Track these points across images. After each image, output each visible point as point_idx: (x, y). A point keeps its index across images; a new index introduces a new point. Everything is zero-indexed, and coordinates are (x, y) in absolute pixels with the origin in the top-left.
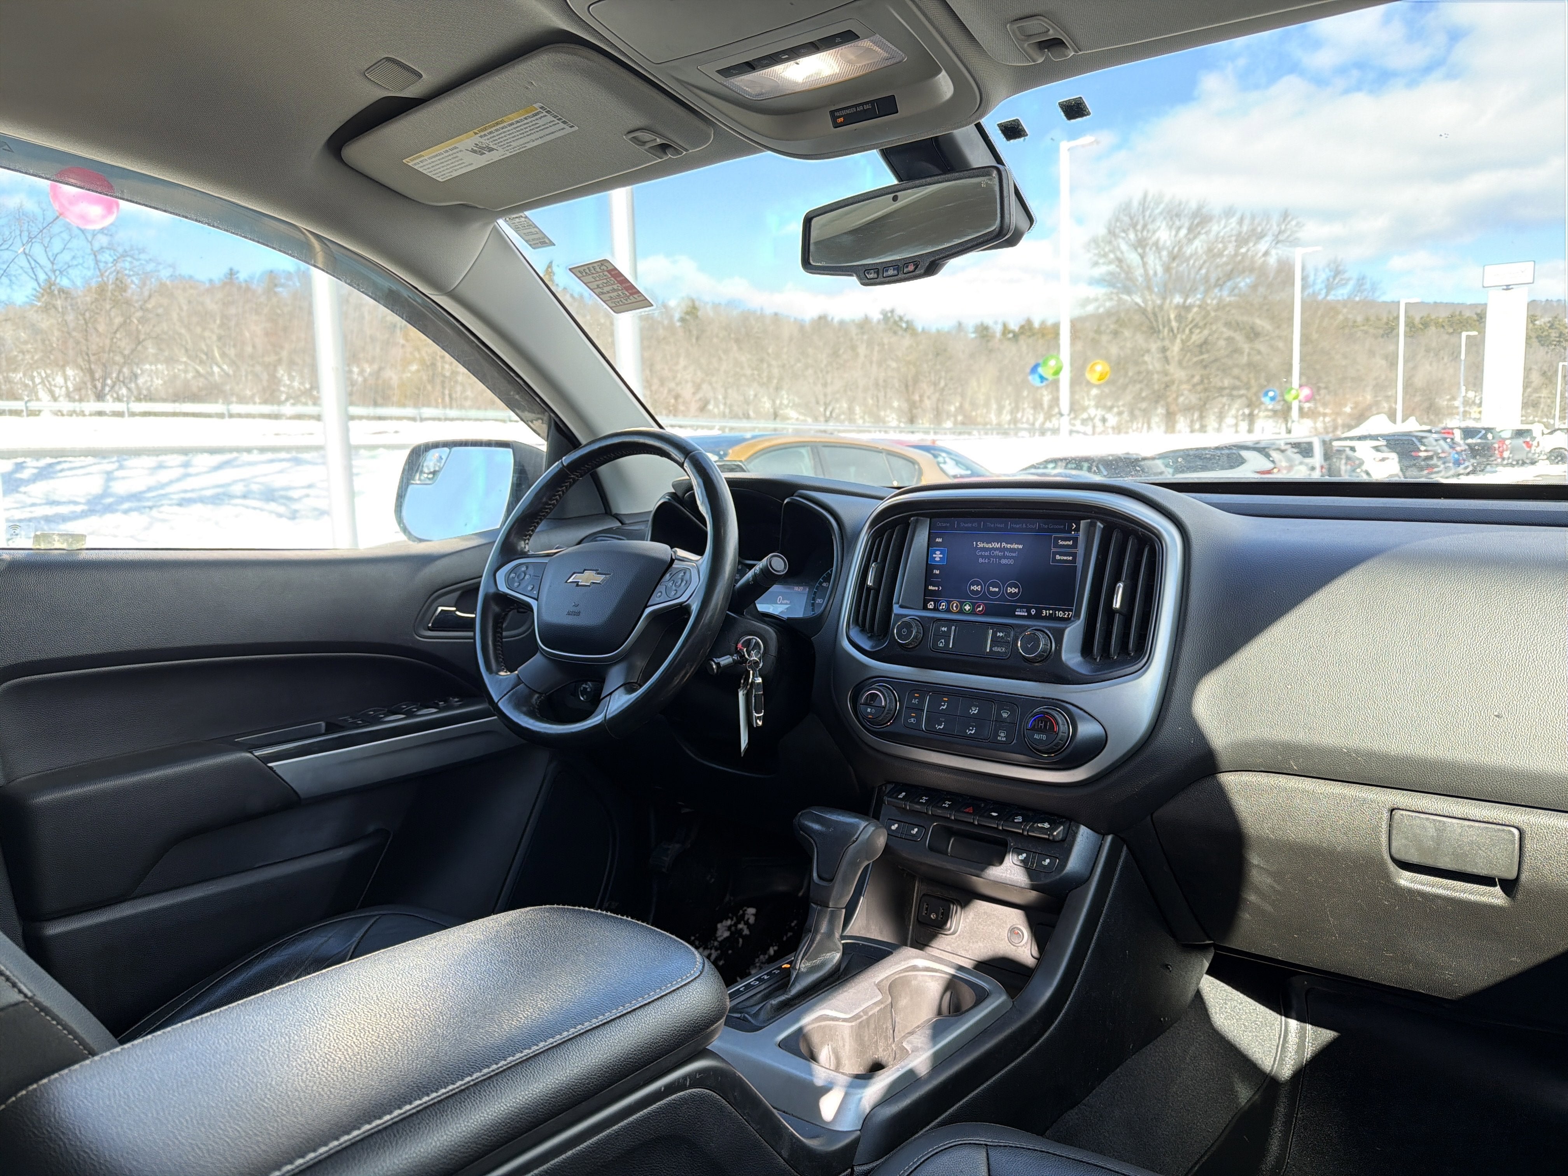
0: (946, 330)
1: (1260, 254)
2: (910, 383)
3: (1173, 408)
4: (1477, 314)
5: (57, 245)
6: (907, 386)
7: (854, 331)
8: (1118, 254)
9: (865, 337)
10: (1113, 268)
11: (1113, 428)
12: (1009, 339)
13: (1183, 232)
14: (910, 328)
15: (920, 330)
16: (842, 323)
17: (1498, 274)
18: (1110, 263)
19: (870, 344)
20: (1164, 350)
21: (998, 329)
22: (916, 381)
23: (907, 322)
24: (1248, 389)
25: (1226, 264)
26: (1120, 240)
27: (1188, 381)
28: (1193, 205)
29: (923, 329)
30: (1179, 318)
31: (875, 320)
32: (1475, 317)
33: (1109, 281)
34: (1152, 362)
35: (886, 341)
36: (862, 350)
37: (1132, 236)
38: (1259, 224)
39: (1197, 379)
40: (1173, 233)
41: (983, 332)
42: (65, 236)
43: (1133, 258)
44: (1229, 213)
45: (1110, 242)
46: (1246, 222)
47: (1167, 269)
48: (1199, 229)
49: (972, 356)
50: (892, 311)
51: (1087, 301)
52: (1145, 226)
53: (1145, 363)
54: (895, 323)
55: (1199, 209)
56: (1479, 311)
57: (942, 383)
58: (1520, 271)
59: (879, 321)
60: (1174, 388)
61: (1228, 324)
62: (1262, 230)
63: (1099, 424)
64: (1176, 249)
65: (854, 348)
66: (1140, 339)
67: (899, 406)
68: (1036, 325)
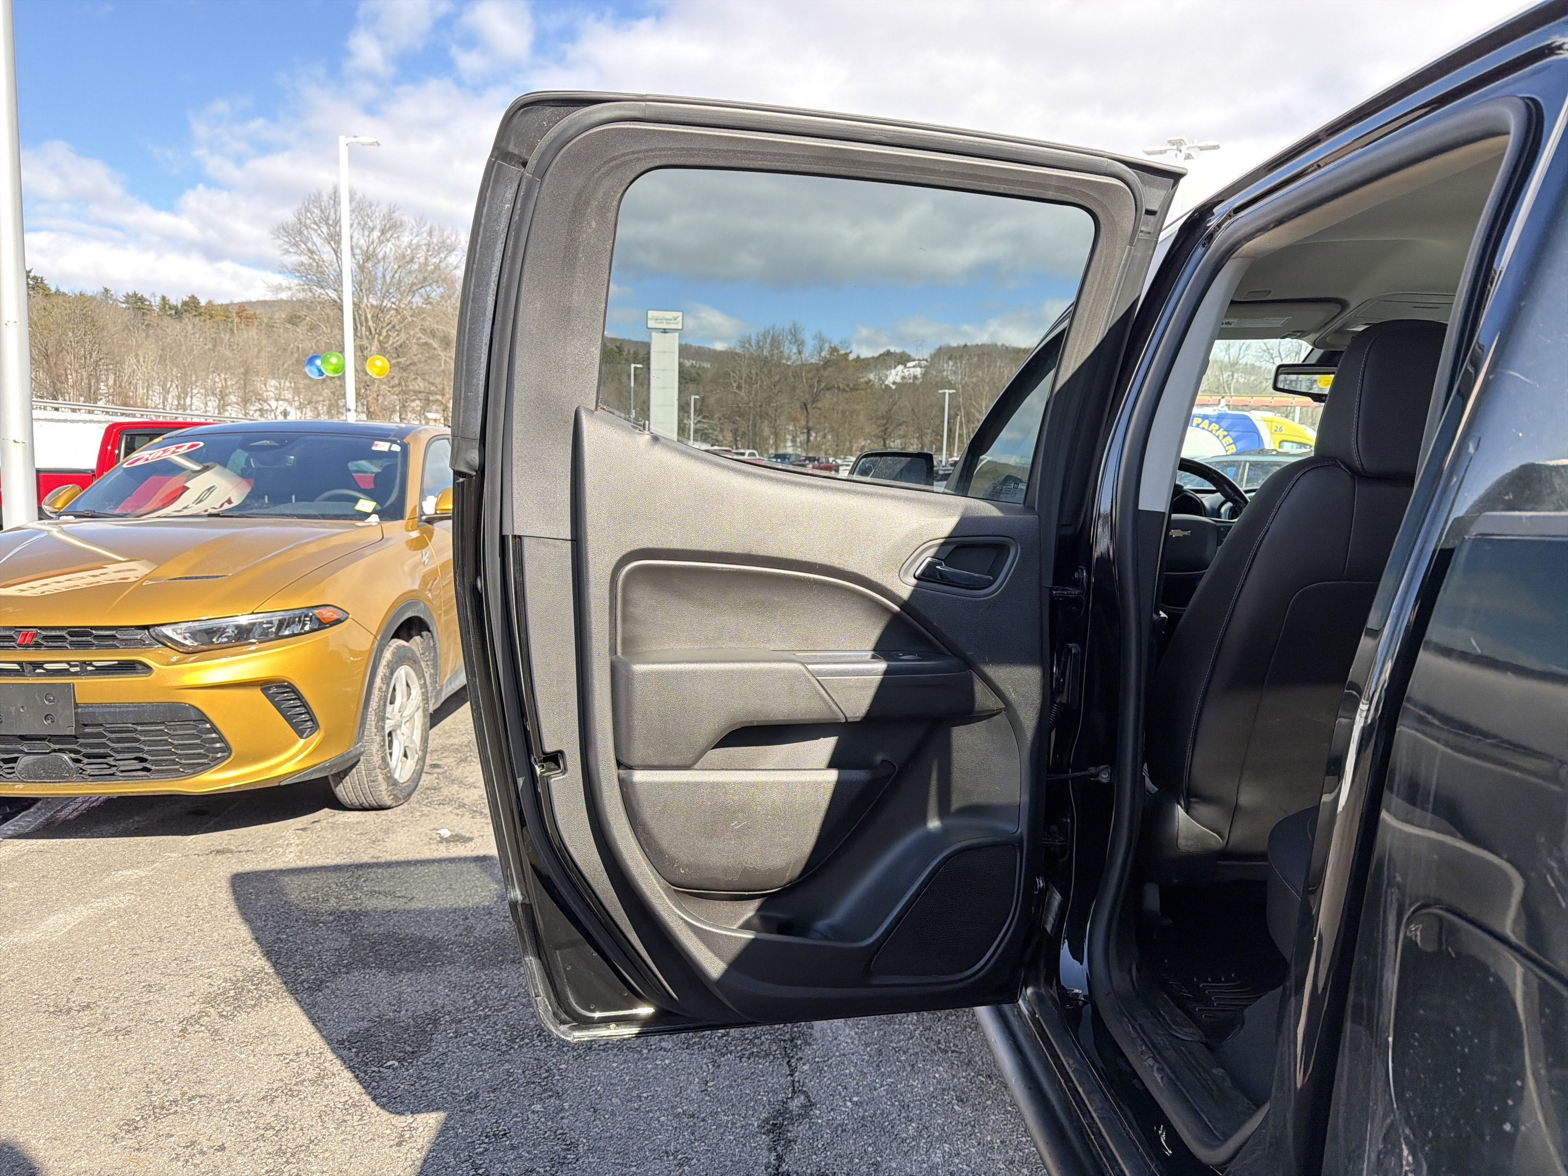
0: (90, 294)
4: (617, 347)
8: (310, 245)
10: (305, 259)
12: (170, 315)
13: (376, 234)
15: (53, 290)
17: (656, 318)
18: (302, 253)
21: (156, 302)
24: (443, 395)
25: (418, 271)
26: (312, 232)
28: (385, 208)
30: (376, 318)
32: (616, 349)
33: (299, 271)
37: (325, 229)
39: (396, 381)
40: (366, 233)
41: (137, 303)
43: (325, 251)
44: (419, 221)
45: (301, 233)
46: (436, 233)
47: (361, 268)
48: (391, 232)
49: (125, 328)
51: (279, 288)
55: (390, 213)
56: (618, 345)
58: (673, 318)
60: (375, 388)
61: (423, 331)
64: (371, 249)
68: (203, 303)
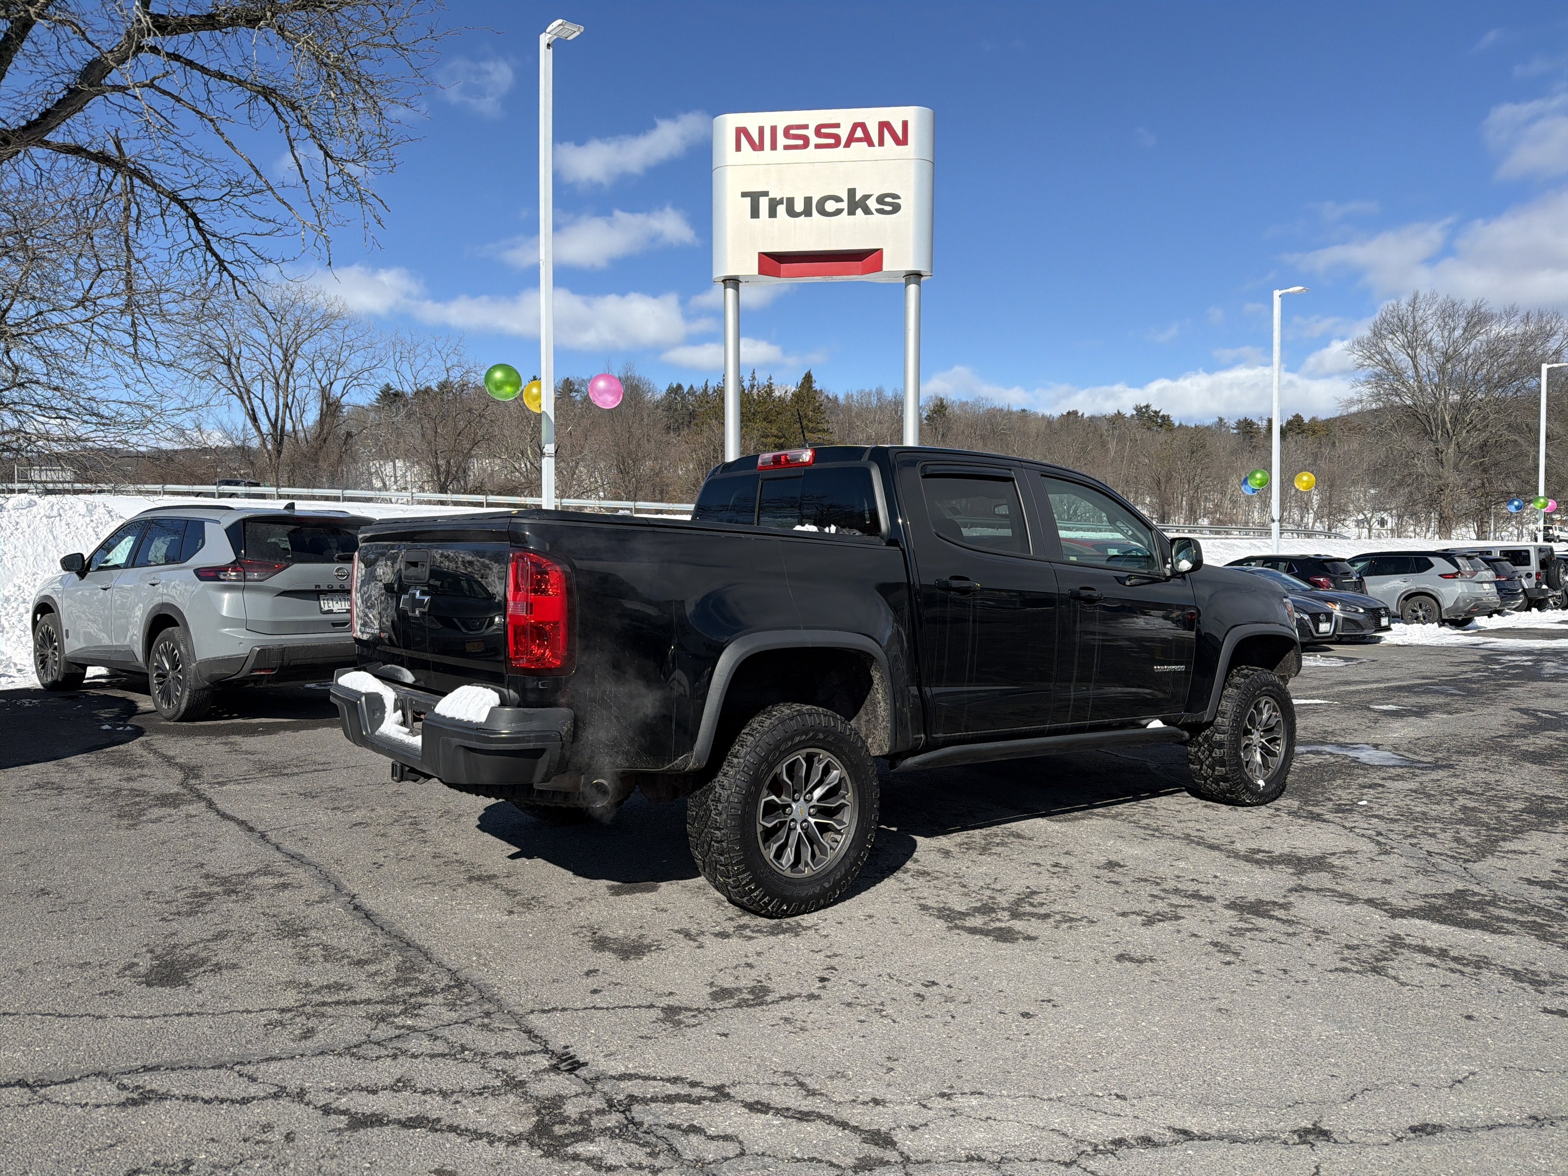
0: (1206, 425)
1: (1550, 353)
2: (1163, 480)
3: (1447, 512)
5: (419, 363)
6: (1159, 483)
7: (1105, 426)
8: (1386, 356)
9: (1117, 432)
10: (1380, 369)
11: (1392, 530)
13: (1458, 333)
14: (1164, 422)
15: (1177, 424)
16: (1092, 418)
18: (1377, 364)
19: (1121, 439)
20: (1438, 452)
21: (1262, 424)
22: (1169, 479)
23: (1163, 416)
25: (1510, 364)
26: (1387, 342)
27: (1465, 485)
28: (1470, 306)
29: (1180, 425)
30: (1455, 419)
31: (1128, 415)
34: (1423, 465)
35: (1138, 437)
36: (1112, 446)
37: (1401, 337)
38: (1548, 322)
39: (1476, 483)
40: (1446, 334)
41: (1247, 427)
42: (427, 356)
43: (1403, 360)
44: (1510, 313)
45: (1376, 345)
47: (1441, 370)
48: (1478, 328)
49: (1234, 452)
50: (1147, 407)
52: (1415, 328)
53: (1415, 465)
54: (1150, 418)
55: (1477, 308)
57: (1197, 480)
59: (1132, 416)
60: (1449, 492)
62: (1551, 329)
63: (1376, 526)
64: (1451, 350)
65: (1104, 444)
66: (1409, 441)
67: (1151, 502)
